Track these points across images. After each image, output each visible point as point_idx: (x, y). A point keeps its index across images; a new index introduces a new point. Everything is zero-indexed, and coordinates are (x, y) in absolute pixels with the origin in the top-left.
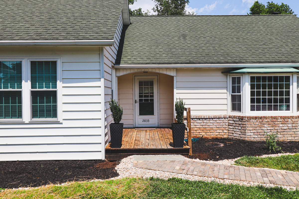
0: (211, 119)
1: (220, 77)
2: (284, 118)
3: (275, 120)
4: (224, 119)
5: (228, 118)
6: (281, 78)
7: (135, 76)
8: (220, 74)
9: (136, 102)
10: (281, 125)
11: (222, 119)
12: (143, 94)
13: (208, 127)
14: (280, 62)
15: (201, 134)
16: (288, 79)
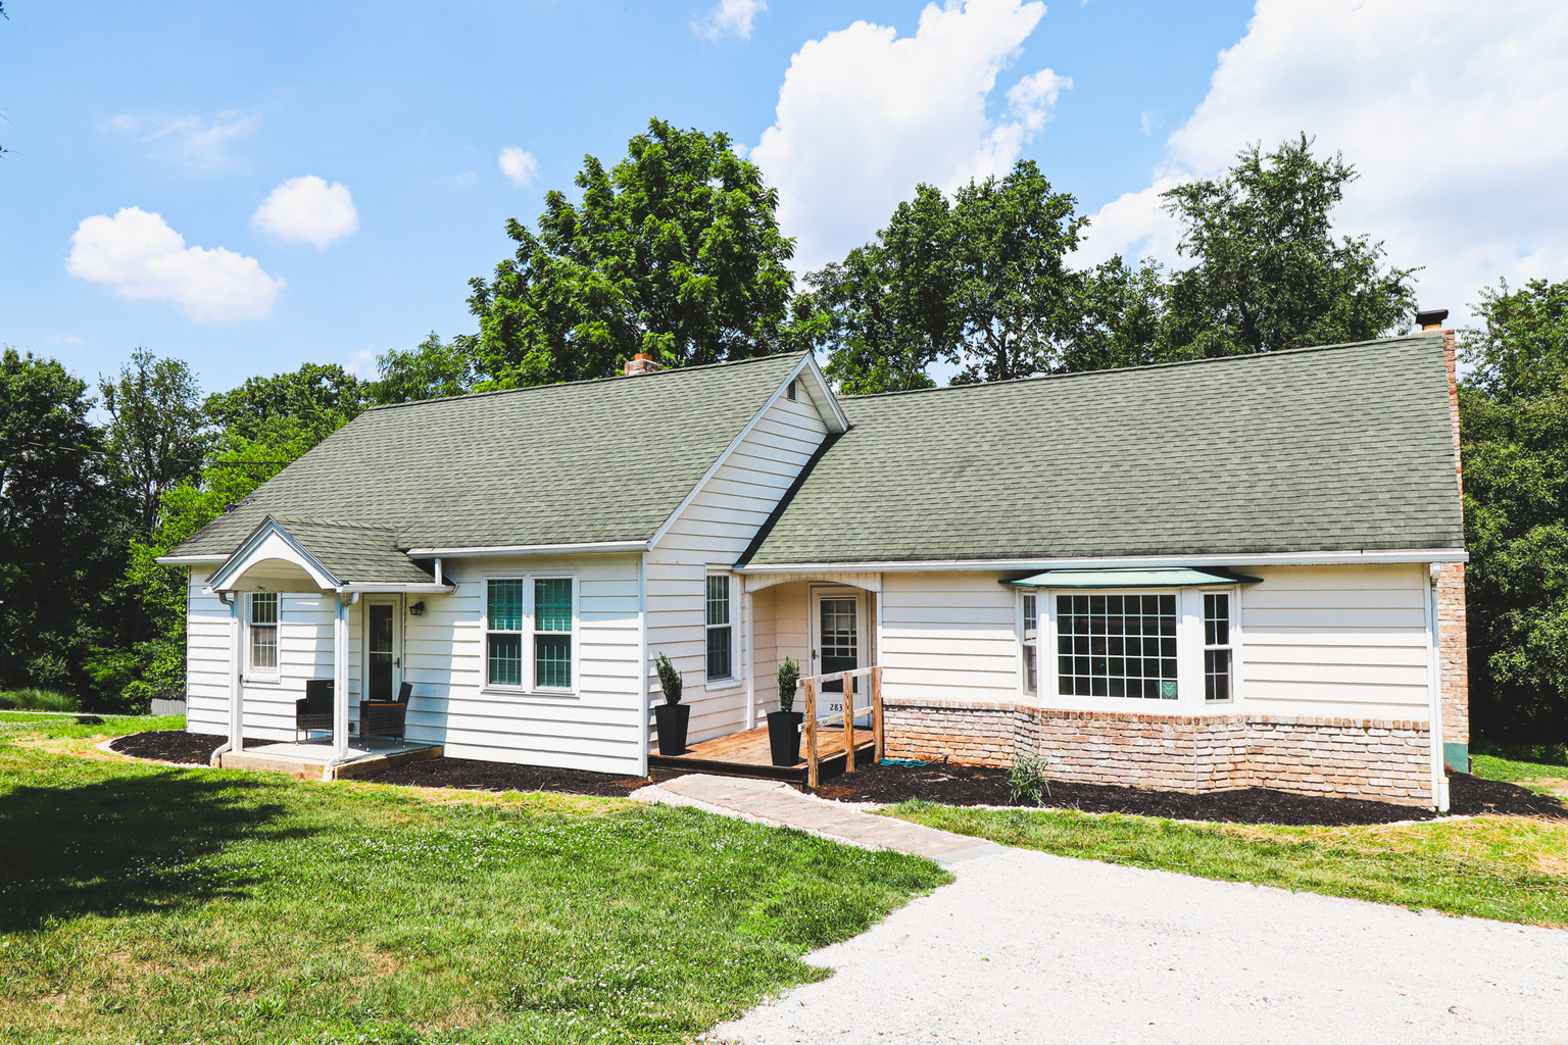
0: (968, 713)
1: (996, 595)
2: (1150, 720)
3: (1121, 725)
4: (1002, 714)
5: (1013, 712)
6: (1150, 602)
7: (812, 587)
8: (994, 585)
9: (814, 656)
10: (1141, 742)
11: (998, 715)
12: (836, 636)
13: (959, 733)
14: (1156, 553)
15: (941, 750)
16: (1169, 604)
